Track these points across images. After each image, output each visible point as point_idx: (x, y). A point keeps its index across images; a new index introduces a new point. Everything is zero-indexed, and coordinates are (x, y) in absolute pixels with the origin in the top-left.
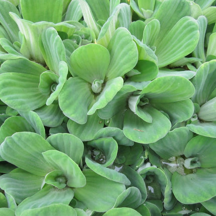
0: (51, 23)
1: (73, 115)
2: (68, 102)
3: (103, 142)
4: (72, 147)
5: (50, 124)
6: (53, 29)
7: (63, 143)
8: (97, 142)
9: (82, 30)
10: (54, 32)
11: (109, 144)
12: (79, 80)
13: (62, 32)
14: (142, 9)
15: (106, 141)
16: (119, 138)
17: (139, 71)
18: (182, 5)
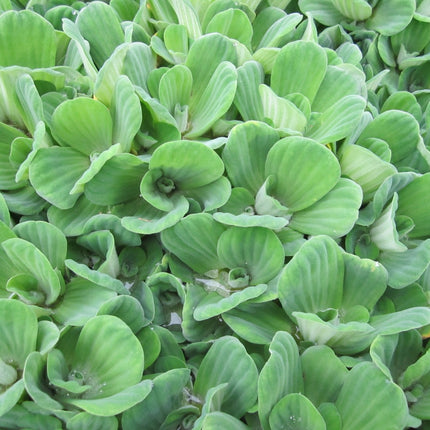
0: (25, 69)
1: (50, 195)
2: (43, 176)
3: (96, 237)
4: (50, 242)
5: (20, 210)
6: (28, 76)
7: (38, 237)
8: (89, 238)
9: (78, 80)
10: (28, 80)
11: (105, 240)
12: (73, 152)
13: (46, 82)
14: (170, 51)
15: (100, 234)
16: (118, 230)
17: (155, 138)
18: (223, 45)
